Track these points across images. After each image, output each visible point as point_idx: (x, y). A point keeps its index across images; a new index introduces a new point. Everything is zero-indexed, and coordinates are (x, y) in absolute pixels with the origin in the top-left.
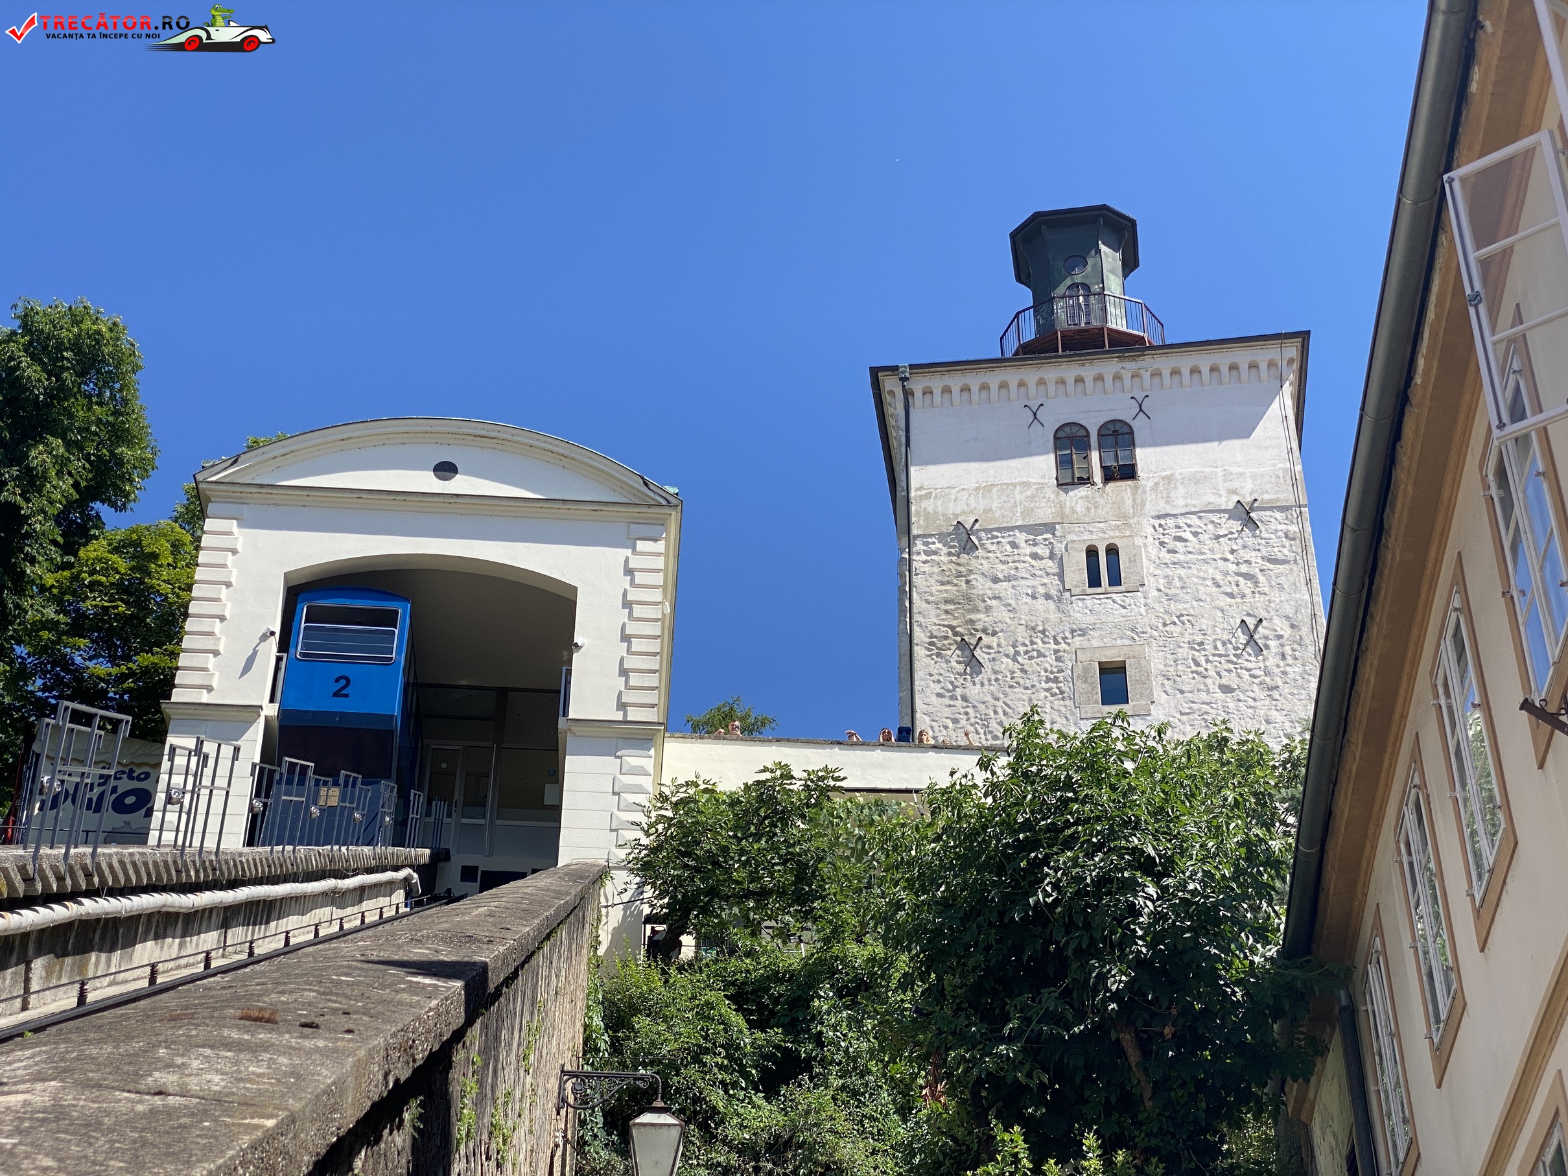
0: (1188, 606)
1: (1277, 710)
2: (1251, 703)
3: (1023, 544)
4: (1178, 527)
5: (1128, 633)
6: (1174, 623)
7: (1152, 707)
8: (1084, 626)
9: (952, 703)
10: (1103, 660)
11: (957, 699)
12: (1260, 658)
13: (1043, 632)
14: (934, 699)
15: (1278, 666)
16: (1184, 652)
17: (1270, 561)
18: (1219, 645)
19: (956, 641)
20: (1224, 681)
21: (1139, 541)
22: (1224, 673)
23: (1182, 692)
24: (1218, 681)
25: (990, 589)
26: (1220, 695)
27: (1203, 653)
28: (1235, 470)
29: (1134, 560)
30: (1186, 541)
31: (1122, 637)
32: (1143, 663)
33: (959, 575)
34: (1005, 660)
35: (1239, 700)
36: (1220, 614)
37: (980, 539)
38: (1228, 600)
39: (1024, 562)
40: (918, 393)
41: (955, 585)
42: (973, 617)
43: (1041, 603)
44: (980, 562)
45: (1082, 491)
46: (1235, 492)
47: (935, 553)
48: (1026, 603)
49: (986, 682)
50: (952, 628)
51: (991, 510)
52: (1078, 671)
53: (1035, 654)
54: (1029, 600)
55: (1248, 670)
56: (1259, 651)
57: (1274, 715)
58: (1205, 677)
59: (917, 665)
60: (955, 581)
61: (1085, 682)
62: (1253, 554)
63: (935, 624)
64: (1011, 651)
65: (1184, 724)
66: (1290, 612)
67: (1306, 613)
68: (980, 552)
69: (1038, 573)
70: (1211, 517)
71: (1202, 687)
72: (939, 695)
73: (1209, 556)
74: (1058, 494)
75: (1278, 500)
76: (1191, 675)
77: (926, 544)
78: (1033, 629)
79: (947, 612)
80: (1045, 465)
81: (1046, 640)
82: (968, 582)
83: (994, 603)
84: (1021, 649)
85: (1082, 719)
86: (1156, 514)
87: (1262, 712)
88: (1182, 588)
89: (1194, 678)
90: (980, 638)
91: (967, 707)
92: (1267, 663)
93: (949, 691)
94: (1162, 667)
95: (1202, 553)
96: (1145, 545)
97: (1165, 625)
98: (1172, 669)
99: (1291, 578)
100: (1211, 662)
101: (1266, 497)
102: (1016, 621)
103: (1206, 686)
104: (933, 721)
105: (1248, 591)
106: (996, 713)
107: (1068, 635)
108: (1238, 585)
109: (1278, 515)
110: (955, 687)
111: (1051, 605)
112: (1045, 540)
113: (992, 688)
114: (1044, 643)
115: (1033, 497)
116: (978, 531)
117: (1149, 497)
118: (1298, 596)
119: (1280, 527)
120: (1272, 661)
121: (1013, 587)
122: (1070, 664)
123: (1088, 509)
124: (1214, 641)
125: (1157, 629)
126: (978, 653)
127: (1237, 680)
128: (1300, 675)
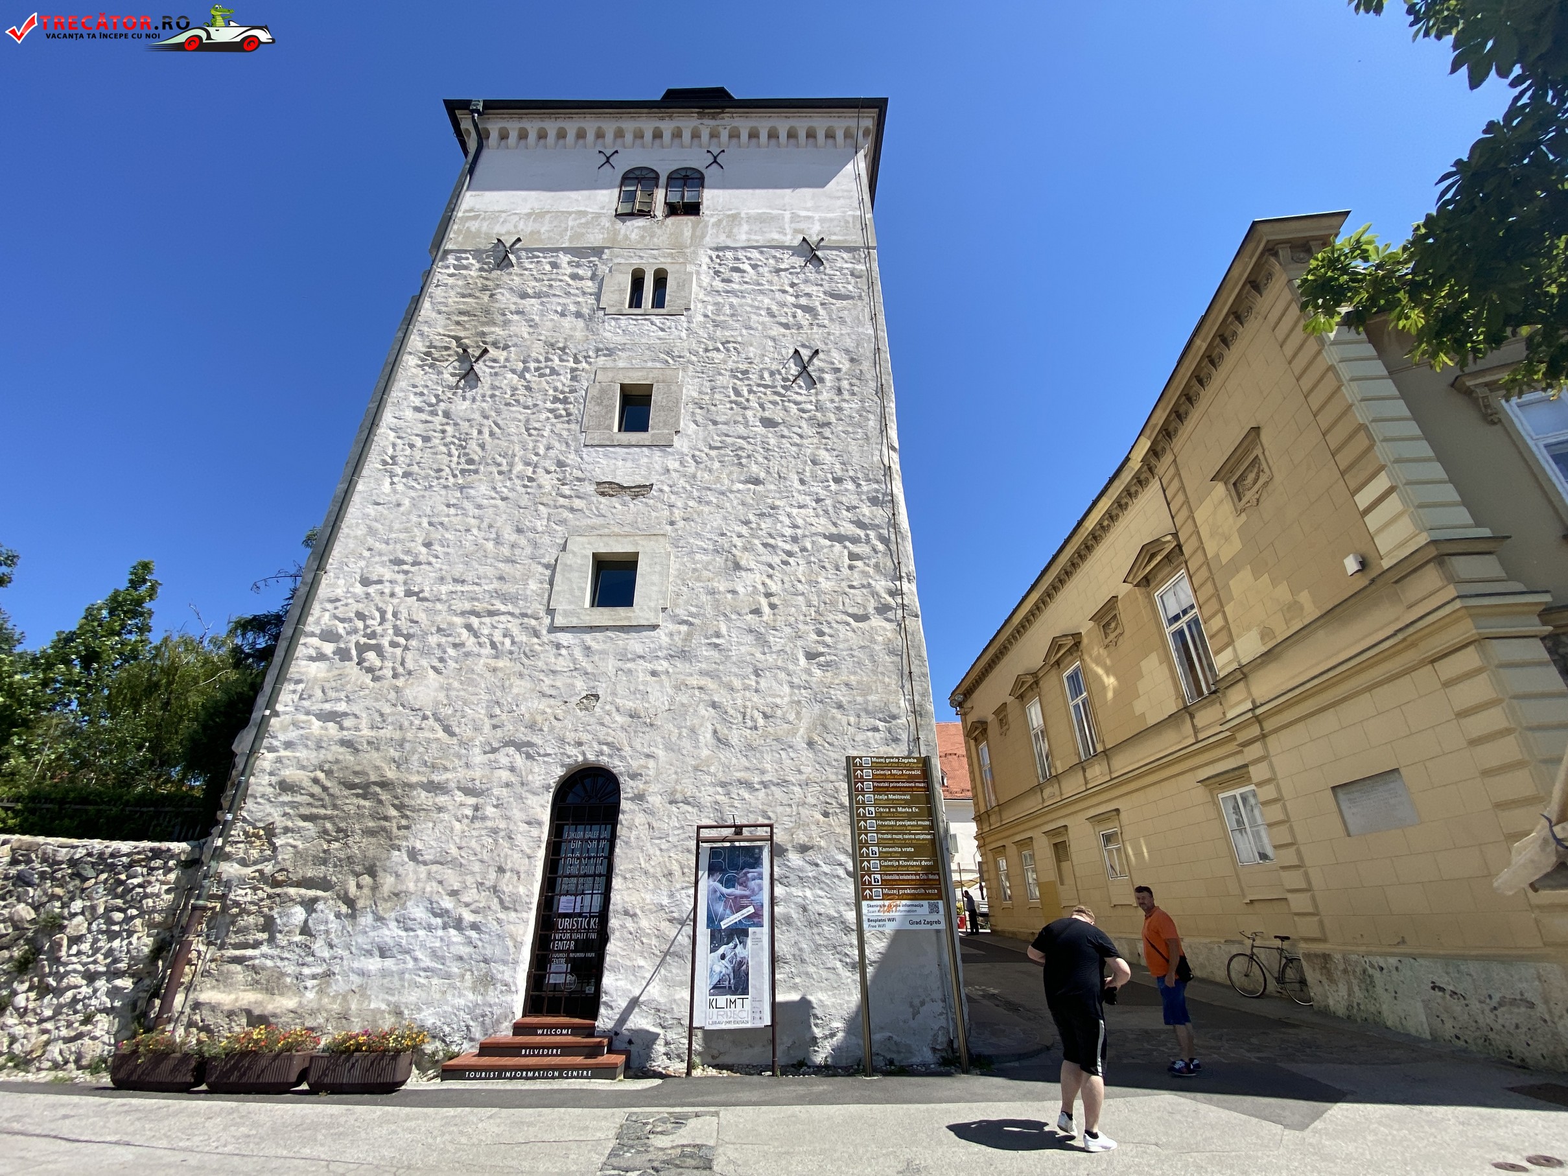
0: (736, 333)
1: (827, 450)
2: (797, 440)
3: (564, 265)
4: (737, 259)
5: (662, 356)
6: (718, 350)
7: (676, 438)
8: (612, 346)
9: (429, 418)
10: (627, 381)
11: (437, 415)
12: (813, 391)
13: (564, 349)
14: (409, 414)
15: (832, 401)
16: (724, 380)
17: (833, 296)
18: (766, 375)
19: (457, 353)
20: (767, 414)
21: (690, 268)
22: (769, 406)
23: (715, 423)
24: (760, 413)
25: (515, 303)
26: (760, 430)
27: (747, 382)
28: (803, 213)
29: (684, 285)
30: (744, 271)
31: (654, 360)
32: (674, 388)
33: (485, 288)
34: (510, 375)
35: (783, 436)
36: (771, 343)
37: (519, 258)
38: (783, 330)
39: (561, 281)
40: (494, 135)
41: (477, 298)
42: (486, 329)
43: (568, 322)
44: (513, 278)
45: (640, 222)
46: (801, 231)
47: (466, 268)
48: (552, 320)
49: (479, 398)
50: (458, 339)
51: (539, 232)
52: (593, 392)
53: (548, 371)
54: (556, 317)
55: (796, 403)
56: (812, 383)
57: (823, 454)
58: (745, 408)
59: (399, 374)
60: (478, 294)
61: (599, 404)
62: (815, 288)
63: (440, 334)
64: (520, 367)
65: (712, 459)
66: (849, 343)
67: (867, 349)
68: (516, 269)
69: (574, 292)
70: (773, 252)
71: (740, 419)
72: (418, 409)
73: (767, 287)
74: (613, 224)
75: (845, 241)
76: (728, 406)
77: (458, 259)
78: (552, 345)
79: (458, 323)
80: (607, 198)
81: (565, 357)
82: (491, 296)
83: (516, 317)
84: (532, 365)
85: (586, 446)
86: (715, 245)
87: (809, 451)
88: (732, 315)
89: (732, 409)
90: (485, 351)
91: (447, 424)
92: (820, 398)
93: (431, 405)
94: (695, 395)
95: (759, 284)
96: (698, 273)
97: (707, 350)
98: (707, 397)
99: (854, 313)
100: (755, 393)
101: (834, 238)
102: (535, 336)
103: (745, 417)
104: (399, 437)
105: (805, 323)
106: (480, 432)
107: (591, 353)
108: (795, 317)
109: (845, 255)
110: (439, 401)
111: (580, 323)
112: (590, 262)
113: (484, 404)
114: (561, 360)
115: (587, 223)
116: (518, 249)
117: (711, 231)
118: (860, 330)
119: (846, 265)
120: (825, 396)
121: (542, 304)
122: (586, 384)
123: (643, 237)
124: (761, 370)
125: (696, 354)
126: (479, 367)
127: (782, 414)
128: (858, 412)
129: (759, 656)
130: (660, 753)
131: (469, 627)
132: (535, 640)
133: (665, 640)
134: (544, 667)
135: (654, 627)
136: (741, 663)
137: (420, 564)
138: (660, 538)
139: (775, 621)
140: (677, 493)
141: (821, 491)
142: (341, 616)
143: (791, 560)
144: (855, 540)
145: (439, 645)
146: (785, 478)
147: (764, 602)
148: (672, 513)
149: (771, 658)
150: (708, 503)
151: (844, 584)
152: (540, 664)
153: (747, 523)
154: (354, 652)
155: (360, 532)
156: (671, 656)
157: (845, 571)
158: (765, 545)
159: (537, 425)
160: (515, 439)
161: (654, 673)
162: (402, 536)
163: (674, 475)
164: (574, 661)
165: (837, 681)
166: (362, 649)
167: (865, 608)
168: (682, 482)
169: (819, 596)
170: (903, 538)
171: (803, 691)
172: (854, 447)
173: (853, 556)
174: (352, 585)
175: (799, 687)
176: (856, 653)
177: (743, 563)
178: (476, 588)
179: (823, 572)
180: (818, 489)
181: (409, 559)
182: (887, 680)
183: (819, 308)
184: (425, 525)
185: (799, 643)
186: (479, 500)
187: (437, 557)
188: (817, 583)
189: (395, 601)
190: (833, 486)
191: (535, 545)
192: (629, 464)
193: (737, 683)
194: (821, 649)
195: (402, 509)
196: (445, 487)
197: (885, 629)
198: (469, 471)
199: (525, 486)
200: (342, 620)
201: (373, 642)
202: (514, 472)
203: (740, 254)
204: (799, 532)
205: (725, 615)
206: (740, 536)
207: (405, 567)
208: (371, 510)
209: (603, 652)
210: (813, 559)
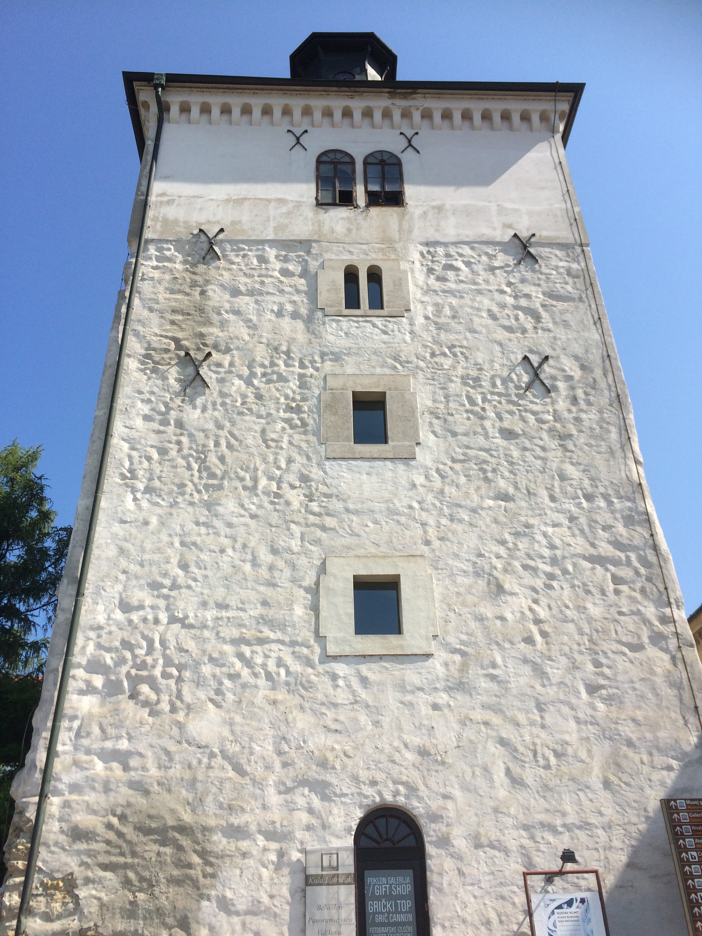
0: (460, 337)
1: (572, 464)
2: (539, 452)
3: (272, 259)
4: (448, 255)
5: (390, 361)
6: (444, 355)
8: (337, 350)
9: (162, 428)
10: (359, 389)
11: (169, 424)
12: (548, 400)
13: (288, 353)
14: (139, 422)
15: (570, 411)
16: (455, 387)
17: (552, 297)
18: (498, 382)
19: (178, 356)
20: (506, 424)
21: (404, 266)
22: (506, 416)
23: (454, 434)
24: (498, 424)
25: (229, 301)
26: (499, 441)
27: (480, 390)
28: (509, 205)
29: (399, 284)
30: (458, 269)
31: (382, 366)
32: (407, 396)
33: (194, 284)
34: (237, 382)
35: (525, 449)
36: (498, 348)
37: (224, 250)
38: (507, 334)
39: (271, 277)
40: (175, 110)
41: (188, 294)
42: (204, 330)
43: (286, 323)
44: (221, 273)
45: (343, 212)
46: (510, 226)
47: (169, 260)
48: (270, 320)
49: (210, 406)
50: (177, 341)
51: (240, 222)
52: (326, 400)
53: (275, 377)
54: (273, 317)
55: (534, 413)
56: (546, 392)
57: (571, 470)
58: (482, 418)
59: (123, 379)
60: (188, 290)
61: (335, 415)
62: (533, 288)
63: (156, 335)
64: (246, 372)
65: (457, 473)
66: (579, 351)
68: (222, 263)
69: (287, 289)
70: (485, 248)
72: (148, 418)
73: (484, 286)
74: (317, 213)
75: (556, 237)
76: (465, 415)
77: (160, 249)
78: (276, 349)
79: (173, 323)
81: (290, 362)
82: (203, 292)
83: (232, 317)
84: (259, 371)
85: (327, 459)
86: (425, 240)
87: (554, 466)
88: (454, 317)
89: (469, 419)
90: (209, 355)
91: (181, 434)
92: (557, 407)
93: (160, 413)
94: (429, 403)
95: (475, 283)
96: (412, 270)
97: (433, 355)
99: (576, 316)
100: (490, 401)
101: (545, 233)
102: (256, 338)
103: (484, 428)
104: (133, 449)
105: (529, 326)
106: (217, 444)
107: (317, 358)
108: (517, 319)
109: (558, 252)
110: (169, 409)
111: (299, 324)
112: (299, 256)
113: (216, 413)
114: (287, 365)
115: (288, 213)
116: (222, 241)
117: (418, 223)
118: (586, 334)
119: (561, 264)
120: (562, 405)
121: (257, 302)
122: (317, 392)
123: (349, 230)
124: (493, 377)
125: (424, 359)
126: (204, 371)
127: (521, 424)
128: (598, 423)
129: (538, 687)
130: (457, 793)
131: (241, 656)
132: (310, 670)
133: (441, 670)
134: (324, 699)
135: (429, 656)
136: (522, 696)
137: (179, 587)
138: (419, 560)
139: (549, 650)
140: (427, 510)
141: (573, 509)
142: (107, 645)
143: (555, 584)
144: (616, 563)
145: (214, 676)
146: (535, 495)
147: (535, 630)
148: (425, 532)
149: (552, 692)
150: (461, 521)
151: (613, 610)
152: (320, 696)
153: (503, 543)
154: (126, 684)
155: (112, 552)
156: (451, 688)
157: (612, 596)
158: (525, 567)
159: (274, 436)
160: (253, 450)
161: (435, 707)
162: (156, 557)
163: (421, 489)
164: (354, 693)
165: (623, 717)
166: (135, 681)
167: (639, 638)
168: (430, 498)
169: (589, 623)
170: (665, 561)
171: (590, 727)
172: (599, 461)
173: (617, 580)
174: (113, 611)
175: (586, 723)
176: (637, 686)
177: (507, 586)
178: (241, 614)
179: (590, 597)
180: (570, 506)
181: (167, 582)
182: (673, 715)
183: (541, 310)
184: (177, 544)
185: (578, 674)
186: (229, 518)
187: (195, 580)
188: (585, 608)
189: (161, 628)
190: (585, 504)
191: (294, 567)
192: (374, 479)
193: (521, 718)
194: (602, 682)
195: (151, 527)
196: (192, 504)
197: (662, 660)
198: (213, 486)
199: (272, 503)
200: (108, 650)
201: (144, 673)
202: (260, 487)
203: (452, 250)
204: (558, 553)
205: (498, 644)
206: (498, 557)
207: (165, 591)
208: (117, 528)
209: (381, 683)
210: (576, 582)
